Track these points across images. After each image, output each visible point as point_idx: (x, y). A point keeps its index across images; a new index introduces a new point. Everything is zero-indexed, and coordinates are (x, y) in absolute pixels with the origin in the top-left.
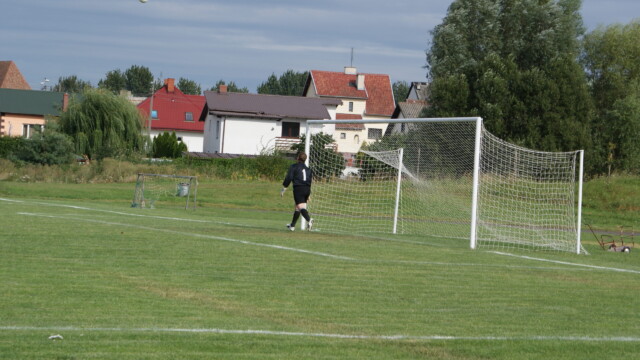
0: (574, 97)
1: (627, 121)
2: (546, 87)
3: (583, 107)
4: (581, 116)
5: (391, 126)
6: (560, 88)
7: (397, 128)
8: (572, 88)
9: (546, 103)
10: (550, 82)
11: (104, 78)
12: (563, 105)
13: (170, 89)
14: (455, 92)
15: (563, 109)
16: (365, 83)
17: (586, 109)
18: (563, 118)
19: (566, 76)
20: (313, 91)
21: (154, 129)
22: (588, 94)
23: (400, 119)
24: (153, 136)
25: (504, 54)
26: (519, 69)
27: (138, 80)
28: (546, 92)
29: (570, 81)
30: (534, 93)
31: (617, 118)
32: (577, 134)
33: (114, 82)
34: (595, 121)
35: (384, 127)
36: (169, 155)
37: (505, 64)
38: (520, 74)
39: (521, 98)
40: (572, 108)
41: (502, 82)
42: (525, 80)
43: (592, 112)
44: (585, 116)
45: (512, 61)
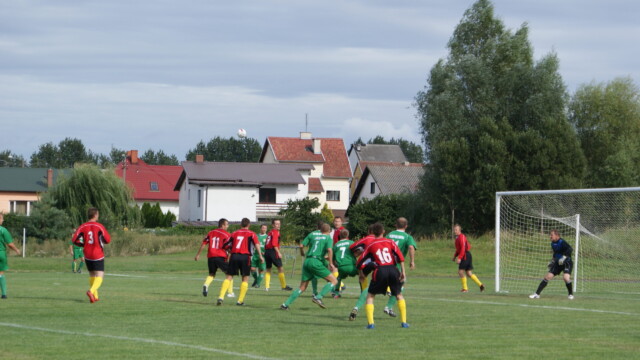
0: (570, 155)
1: (620, 175)
2: (544, 146)
3: (578, 163)
4: (577, 173)
6: (557, 147)
8: (567, 146)
9: (545, 161)
10: (548, 142)
12: (561, 162)
13: (134, 160)
17: (582, 166)
18: (561, 174)
19: (562, 136)
20: (271, 156)
22: (581, 151)
25: (498, 118)
26: (514, 130)
28: (545, 151)
29: (565, 140)
30: (533, 152)
31: (609, 173)
37: (500, 127)
38: (516, 135)
39: (521, 158)
40: (569, 165)
41: (499, 144)
42: (523, 140)
43: (586, 169)
44: (581, 172)
45: (506, 122)
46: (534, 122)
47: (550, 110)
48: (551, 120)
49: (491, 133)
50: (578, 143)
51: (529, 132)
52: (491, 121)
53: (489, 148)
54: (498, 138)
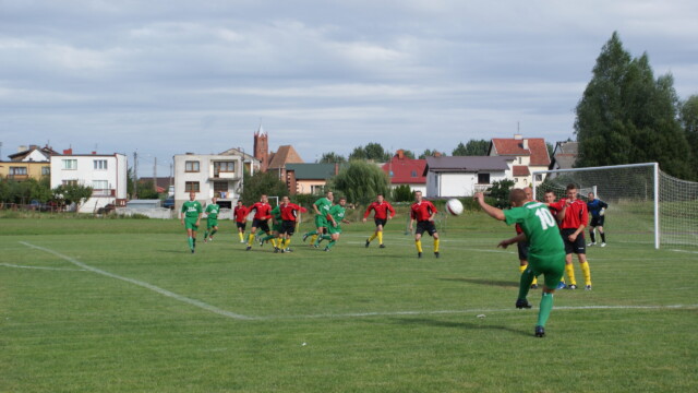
4: (683, 157)
5: (548, 175)
7: (553, 176)
10: (660, 136)
11: (352, 152)
12: (670, 150)
13: (401, 157)
14: (596, 147)
15: (670, 153)
16: (529, 145)
18: (671, 159)
20: (494, 152)
21: (393, 183)
22: (686, 142)
23: (555, 170)
24: (394, 187)
25: (625, 122)
27: (374, 151)
28: (658, 143)
30: (651, 143)
33: (358, 154)
34: (692, 160)
35: (544, 176)
36: (406, 200)
37: (626, 127)
39: (642, 148)
40: (677, 152)
41: (626, 139)
42: (643, 136)
43: (689, 154)
44: (686, 156)
45: (630, 123)
46: (650, 123)
49: (619, 131)
50: (684, 137)
51: (647, 130)
52: (620, 122)
53: (618, 142)
54: (625, 135)
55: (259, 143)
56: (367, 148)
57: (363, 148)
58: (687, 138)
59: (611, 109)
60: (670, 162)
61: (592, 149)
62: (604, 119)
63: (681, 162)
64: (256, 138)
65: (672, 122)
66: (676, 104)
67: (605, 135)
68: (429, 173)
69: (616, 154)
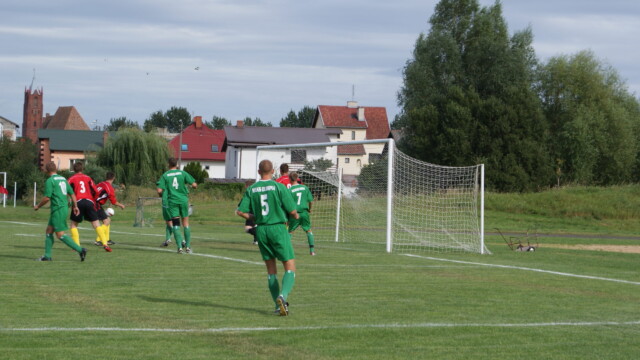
0: (530, 120)
1: (576, 140)
2: (505, 113)
3: (538, 128)
4: (537, 137)
6: (518, 113)
8: (528, 112)
9: (506, 126)
10: (509, 109)
12: (521, 127)
17: (542, 130)
18: (521, 139)
19: (523, 103)
20: (321, 123)
21: (184, 160)
22: (542, 117)
24: (182, 165)
25: (466, 88)
26: (480, 98)
27: (178, 118)
28: (506, 117)
29: (526, 107)
30: (496, 117)
31: (567, 138)
32: (534, 152)
33: (156, 121)
34: (550, 141)
37: (467, 95)
38: (481, 102)
39: (485, 123)
40: (529, 130)
41: (465, 111)
42: (487, 107)
43: (546, 133)
44: (541, 136)
45: (473, 92)
46: (498, 91)
47: (512, 80)
48: (514, 89)
49: (457, 100)
51: (493, 100)
52: (459, 90)
53: (455, 114)
54: (464, 105)
55: (31, 101)
56: (169, 113)
57: (164, 112)
58: (545, 113)
59: (448, 72)
60: (520, 142)
61: (421, 123)
62: (439, 85)
63: (535, 143)
64: (27, 95)
65: (525, 91)
66: (534, 68)
67: (440, 105)
68: (229, 148)
69: (451, 130)
